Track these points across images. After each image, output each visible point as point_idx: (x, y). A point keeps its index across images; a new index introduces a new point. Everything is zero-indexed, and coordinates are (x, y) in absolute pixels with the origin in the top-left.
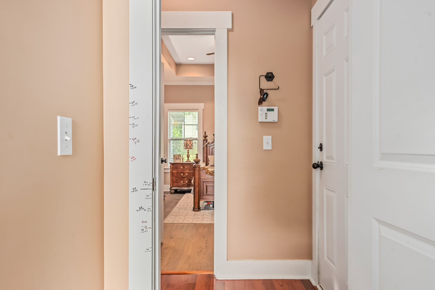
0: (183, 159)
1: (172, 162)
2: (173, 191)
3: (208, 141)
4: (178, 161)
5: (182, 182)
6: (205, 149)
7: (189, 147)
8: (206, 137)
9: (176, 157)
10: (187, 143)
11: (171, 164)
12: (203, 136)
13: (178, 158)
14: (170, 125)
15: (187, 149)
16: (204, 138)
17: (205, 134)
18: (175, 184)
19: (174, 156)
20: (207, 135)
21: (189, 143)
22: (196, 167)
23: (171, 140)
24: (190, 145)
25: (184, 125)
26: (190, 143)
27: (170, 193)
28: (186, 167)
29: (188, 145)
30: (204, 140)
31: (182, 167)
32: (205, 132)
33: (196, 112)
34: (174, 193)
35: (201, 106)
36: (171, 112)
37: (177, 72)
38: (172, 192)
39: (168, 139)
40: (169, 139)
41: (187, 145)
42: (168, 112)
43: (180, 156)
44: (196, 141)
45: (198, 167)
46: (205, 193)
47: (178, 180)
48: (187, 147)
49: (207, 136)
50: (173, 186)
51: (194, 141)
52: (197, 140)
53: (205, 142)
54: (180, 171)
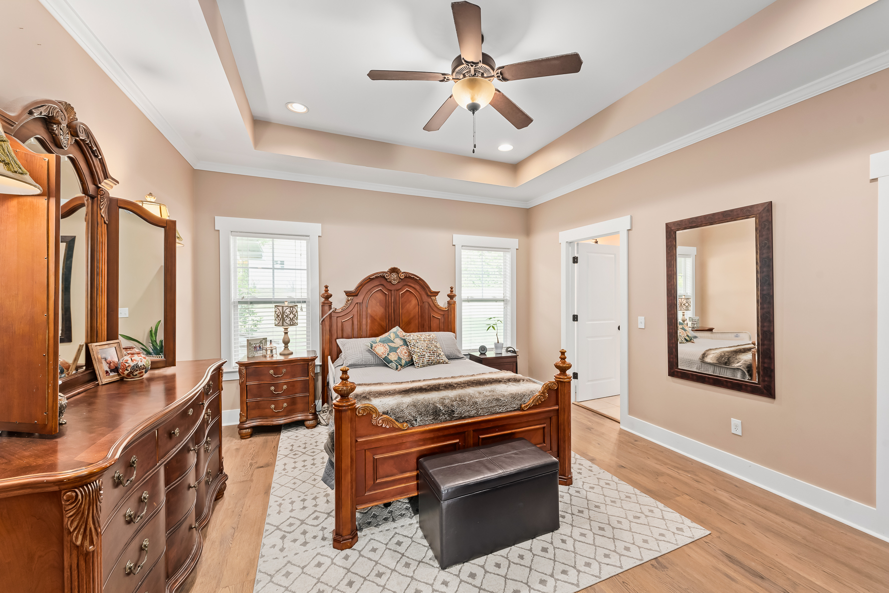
0: (272, 351)
1: (245, 360)
2: (249, 430)
3: (333, 306)
4: (259, 356)
5: (273, 406)
6: (327, 323)
7: (288, 321)
8: (327, 297)
9: (255, 345)
10: (283, 313)
11: (241, 364)
12: (323, 296)
13: (260, 347)
14: (235, 268)
15: (282, 326)
16: (323, 300)
17: (327, 291)
18: (254, 413)
19: (250, 343)
20: (330, 292)
21: (288, 311)
22: (345, 410)
23: (240, 302)
24: (291, 316)
25: (273, 269)
26: (291, 312)
27: (239, 436)
28: (284, 370)
29: (287, 316)
30: (323, 303)
31: (272, 372)
32: (326, 287)
33: (302, 241)
34: (251, 435)
35: (315, 229)
36: (238, 238)
37: (257, 141)
38: (243, 435)
39: (232, 301)
40: (234, 302)
41: (282, 316)
42: (232, 238)
43: (266, 341)
44: (304, 305)
45: (350, 409)
46: (370, 482)
47: (261, 402)
48: (284, 320)
49: (331, 296)
50: (247, 418)
51: (299, 305)
52: (305, 302)
53: (327, 308)
54: (267, 381)
